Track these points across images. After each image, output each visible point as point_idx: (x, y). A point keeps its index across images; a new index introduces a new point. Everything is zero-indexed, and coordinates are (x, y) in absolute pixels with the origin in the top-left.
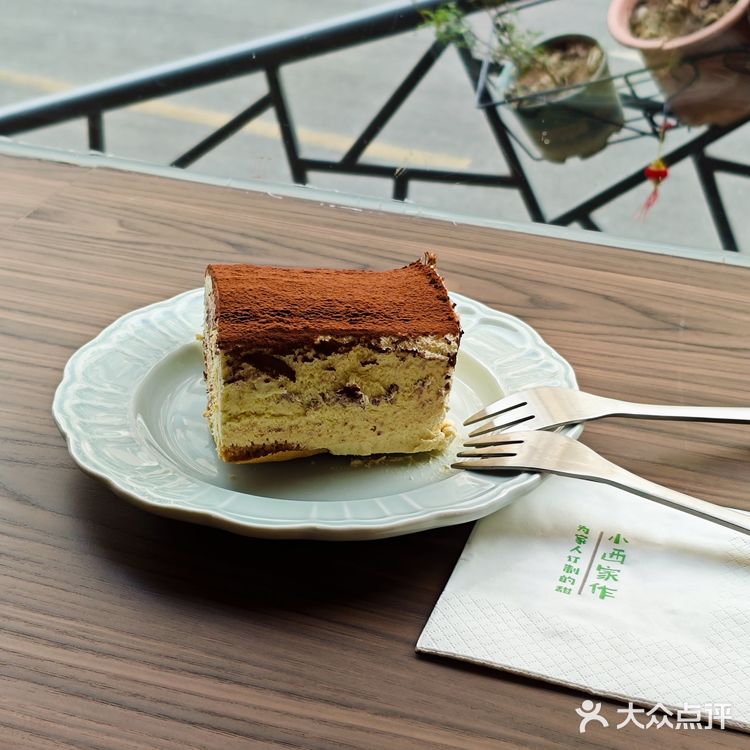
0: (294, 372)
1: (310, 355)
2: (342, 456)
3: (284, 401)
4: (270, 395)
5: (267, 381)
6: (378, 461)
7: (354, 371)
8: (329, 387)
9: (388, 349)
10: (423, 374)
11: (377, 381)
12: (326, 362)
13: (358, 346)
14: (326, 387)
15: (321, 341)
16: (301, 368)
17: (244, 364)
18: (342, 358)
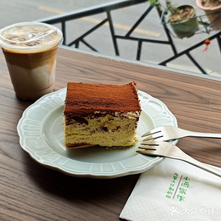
0: (88, 122)
1: (93, 117)
2: (103, 146)
3: (84, 130)
4: (80, 129)
5: (79, 125)
6: (114, 148)
7: (107, 122)
8: (99, 127)
9: (117, 116)
10: (128, 123)
11: (114, 125)
12: (98, 119)
13: (108, 115)
14: (97, 127)
15: (96, 113)
16: (90, 121)
17: (72, 119)
18: (103, 118)
